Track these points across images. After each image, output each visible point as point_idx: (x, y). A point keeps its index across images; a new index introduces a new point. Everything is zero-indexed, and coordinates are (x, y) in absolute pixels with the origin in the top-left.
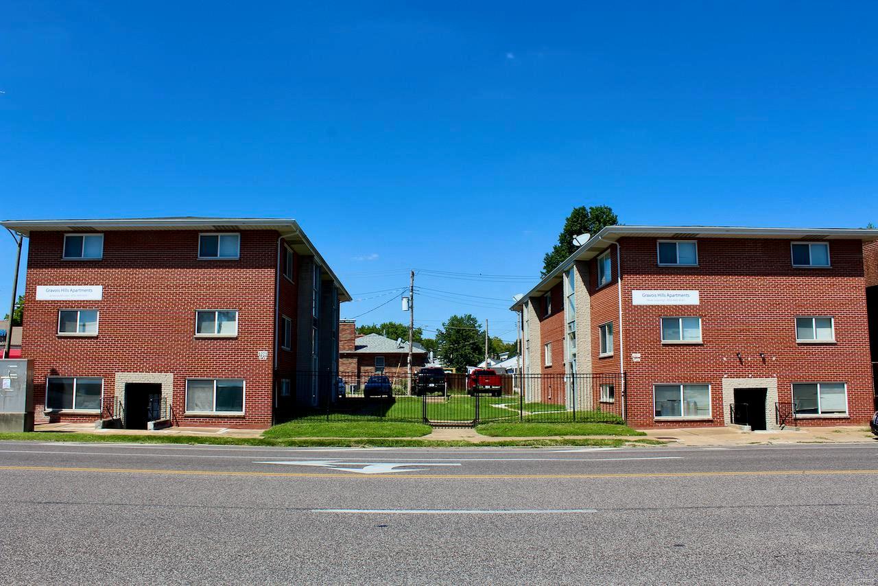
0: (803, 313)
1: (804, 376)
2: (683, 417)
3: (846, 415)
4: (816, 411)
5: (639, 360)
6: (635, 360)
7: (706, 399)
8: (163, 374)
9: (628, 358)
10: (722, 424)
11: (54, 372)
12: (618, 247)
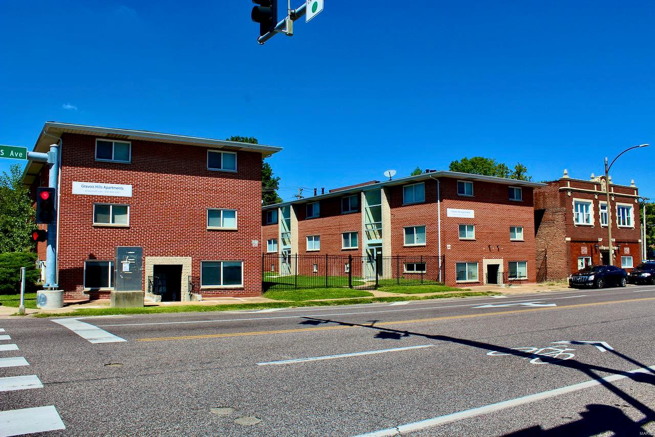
0: (512, 224)
1: (513, 257)
2: (467, 281)
3: (526, 278)
4: (515, 276)
5: (450, 248)
6: (448, 248)
7: (476, 271)
8: (184, 257)
9: (444, 247)
10: (482, 284)
11: (92, 256)
12: (438, 182)
